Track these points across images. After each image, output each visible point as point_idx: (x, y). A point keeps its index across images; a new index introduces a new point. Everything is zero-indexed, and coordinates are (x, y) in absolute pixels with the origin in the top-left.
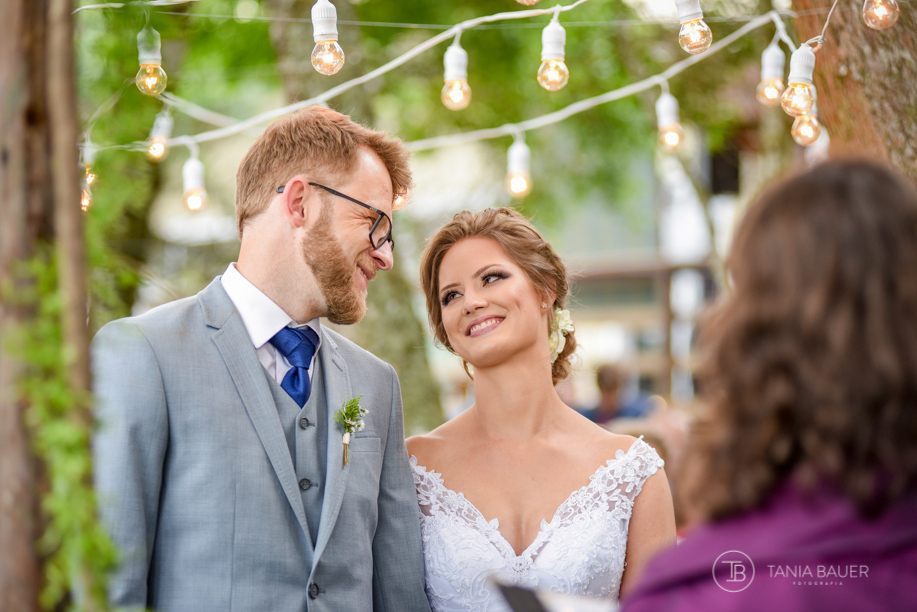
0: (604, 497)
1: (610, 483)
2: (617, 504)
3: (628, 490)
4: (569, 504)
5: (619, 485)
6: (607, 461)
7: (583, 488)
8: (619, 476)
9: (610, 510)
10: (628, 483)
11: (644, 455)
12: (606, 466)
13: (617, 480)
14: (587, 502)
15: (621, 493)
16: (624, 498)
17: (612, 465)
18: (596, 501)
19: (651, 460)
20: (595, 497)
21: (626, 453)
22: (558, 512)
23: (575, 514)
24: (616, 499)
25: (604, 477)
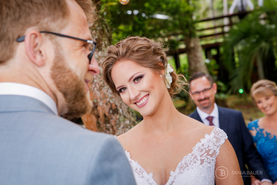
0: (199, 158)
1: (202, 150)
2: (205, 160)
3: (210, 153)
4: (183, 162)
5: (206, 151)
6: (201, 140)
7: (189, 154)
8: (206, 147)
9: (201, 164)
10: (210, 150)
11: (218, 135)
12: (201, 142)
13: (205, 149)
14: (191, 161)
15: (207, 155)
16: (209, 157)
17: (203, 141)
18: (195, 160)
19: (221, 137)
20: (194, 158)
21: (209, 135)
22: (178, 166)
23: (185, 167)
24: (205, 158)
25: (199, 148)
